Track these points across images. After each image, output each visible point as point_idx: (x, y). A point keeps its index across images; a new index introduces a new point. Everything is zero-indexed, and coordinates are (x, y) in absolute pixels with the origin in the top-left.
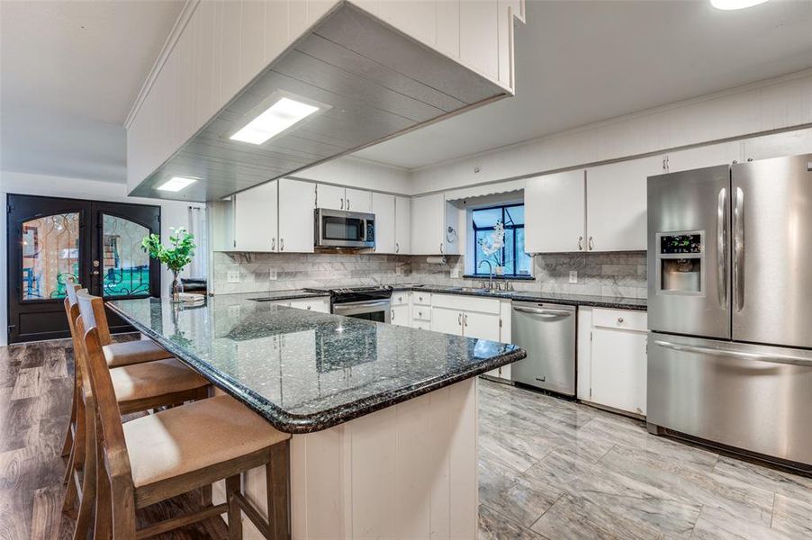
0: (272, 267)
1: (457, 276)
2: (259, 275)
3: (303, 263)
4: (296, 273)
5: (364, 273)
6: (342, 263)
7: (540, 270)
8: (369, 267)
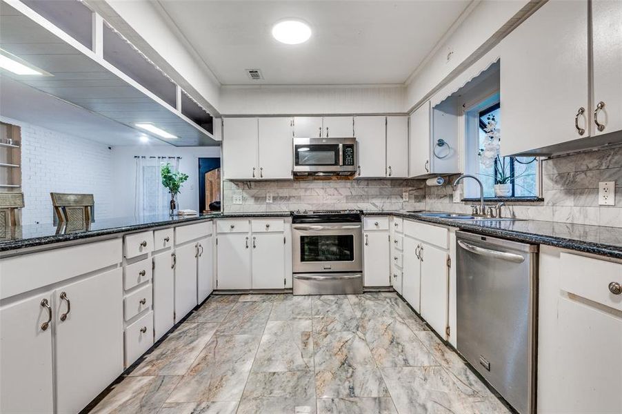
0: (269, 192)
1: (458, 200)
2: (257, 198)
3: (296, 189)
4: (290, 197)
5: (361, 198)
6: (336, 189)
7: (551, 184)
8: (367, 192)
